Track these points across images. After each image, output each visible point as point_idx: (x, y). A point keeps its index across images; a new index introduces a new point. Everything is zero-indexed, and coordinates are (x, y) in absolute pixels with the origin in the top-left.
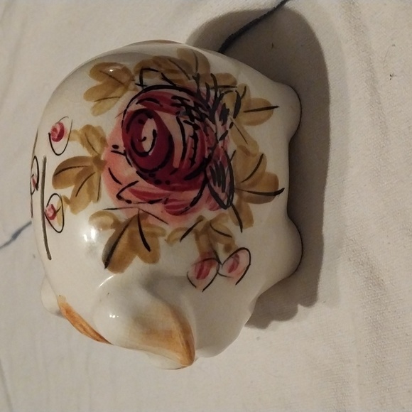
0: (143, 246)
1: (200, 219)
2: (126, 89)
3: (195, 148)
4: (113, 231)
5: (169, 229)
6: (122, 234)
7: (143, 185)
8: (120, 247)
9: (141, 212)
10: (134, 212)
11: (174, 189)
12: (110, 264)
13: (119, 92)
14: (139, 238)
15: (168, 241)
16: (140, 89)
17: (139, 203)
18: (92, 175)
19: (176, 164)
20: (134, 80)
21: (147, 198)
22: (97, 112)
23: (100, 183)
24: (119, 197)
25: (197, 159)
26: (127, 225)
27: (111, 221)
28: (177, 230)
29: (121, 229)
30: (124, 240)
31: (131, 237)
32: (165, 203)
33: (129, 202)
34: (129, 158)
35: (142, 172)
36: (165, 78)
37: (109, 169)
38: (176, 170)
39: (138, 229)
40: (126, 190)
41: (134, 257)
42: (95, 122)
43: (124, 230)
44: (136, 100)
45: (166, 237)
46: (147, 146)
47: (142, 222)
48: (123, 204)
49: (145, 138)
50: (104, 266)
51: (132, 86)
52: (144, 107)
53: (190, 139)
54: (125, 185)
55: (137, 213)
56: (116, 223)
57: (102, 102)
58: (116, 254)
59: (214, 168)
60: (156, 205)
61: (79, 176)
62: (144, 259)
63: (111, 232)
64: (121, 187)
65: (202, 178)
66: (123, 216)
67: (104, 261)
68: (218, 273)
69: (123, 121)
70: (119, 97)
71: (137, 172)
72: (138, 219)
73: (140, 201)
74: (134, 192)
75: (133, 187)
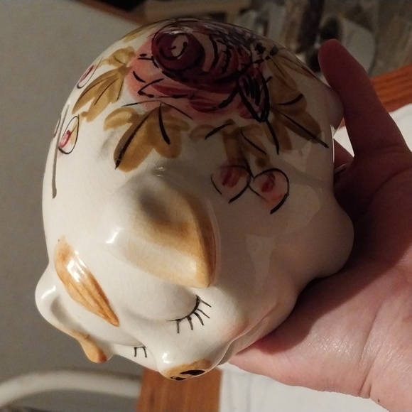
0: (161, 138)
1: (230, 123)
3: (228, 61)
4: (131, 124)
5: (193, 124)
6: (139, 126)
7: (169, 82)
8: (135, 141)
9: (163, 105)
10: (156, 105)
11: (202, 88)
12: (123, 162)
14: (159, 130)
15: (191, 136)
17: (162, 97)
18: (114, 81)
19: (205, 69)
21: (171, 92)
23: (122, 86)
24: (141, 93)
25: (229, 70)
26: (146, 117)
27: (128, 115)
28: (202, 127)
29: (138, 122)
30: (141, 134)
31: (150, 131)
32: (191, 98)
33: (151, 96)
34: (156, 61)
35: (167, 72)
37: (134, 73)
38: (205, 73)
39: (157, 121)
40: (150, 87)
41: (151, 151)
42: (125, 46)
43: (143, 122)
44: (170, 26)
45: (189, 132)
46: (176, 53)
47: (164, 115)
48: (144, 98)
49: (175, 47)
50: (115, 165)
53: (223, 54)
54: (148, 82)
55: (158, 106)
56: (135, 116)
58: (131, 148)
59: (248, 81)
60: (180, 100)
61: (101, 87)
62: (161, 152)
63: (125, 128)
64: (144, 84)
65: (233, 85)
66: (142, 110)
67: (115, 159)
68: (248, 185)
69: (153, 39)
71: (163, 72)
72: (159, 112)
73: (164, 95)
74: (159, 88)
75: (158, 84)
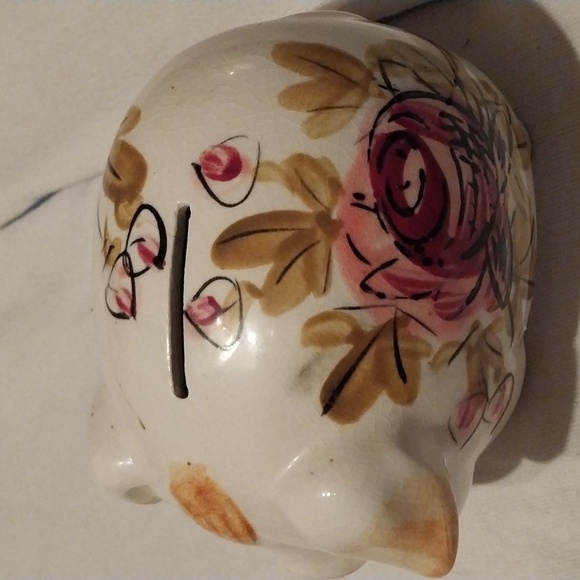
0: (396, 374)
1: (476, 326)
2: (365, 94)
3: (475, 205)
4: (351, 346)
5: (436, 344)
6: (364, 353)
7: (406, 267)
8: (359, 377)
9: (400, 314)
10: (388, 314)
11: (448, 275)
12: (335, 408)
13: (352, 97)
14: (392, 360)
15: (434, 366)
16: (389, 95)
17: (398, 298)
18: (313, 245)
19: (452, 232)
20: (374, 79)
21: (409, 289)
22: (315, 131)
23: (329, 261)
24: (365, 287)
25: (478, 225)
26: (375, 337)
27: (345, 329)
28: (446, 346)
29: (363, 343)
30: (366, 365)
31: (379, 358)
32: (435, 299)
33: (381, 296)
34: (382, 217)
35: (404, 244)
36: (420, 80)
37: (348, 236)
38: (452, 240)
39: (391, 344)
40: (378, 275)
41: (380, 393)
42: (315, 148)
43: (370, 345)
44: (387, 115)
45: (430, 359)
46: (411, 196)
47: (400, 333)
48: (371, 299)
49: (408, 184)
50: (321, 410)
51: (373, 88)
52: (402, 128)
53: (469, 187)
54: (376, 265)
55: (393, 317)
56: (356, 335)
57: (324, 114)
58: (350, 388)
59: (496, 240)
60: (422, 302)
61: (285, 247)
62: (395, 397)
63: (342, 351)
64: (369, 269)
65: (482, 256)
66: (368, 321)
67: (323, 401)
68: (483, 417)
69: (369, 150)
70: (357, 107)
71: (396, 243)
72: (394, 326)
73: (401, 295)
74: (391, 279)
75: (389, 270)
